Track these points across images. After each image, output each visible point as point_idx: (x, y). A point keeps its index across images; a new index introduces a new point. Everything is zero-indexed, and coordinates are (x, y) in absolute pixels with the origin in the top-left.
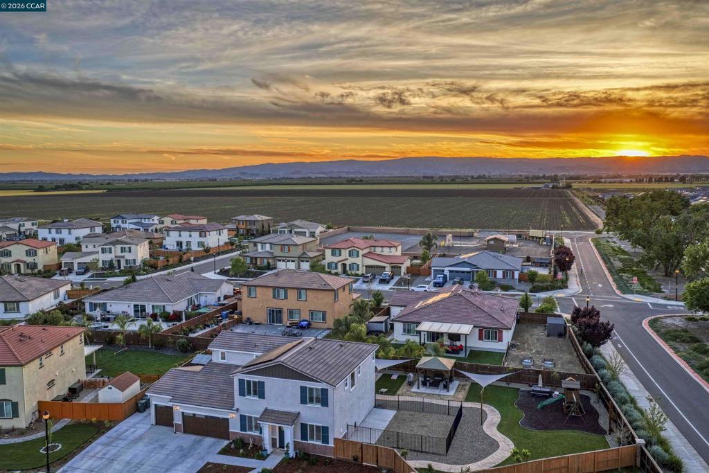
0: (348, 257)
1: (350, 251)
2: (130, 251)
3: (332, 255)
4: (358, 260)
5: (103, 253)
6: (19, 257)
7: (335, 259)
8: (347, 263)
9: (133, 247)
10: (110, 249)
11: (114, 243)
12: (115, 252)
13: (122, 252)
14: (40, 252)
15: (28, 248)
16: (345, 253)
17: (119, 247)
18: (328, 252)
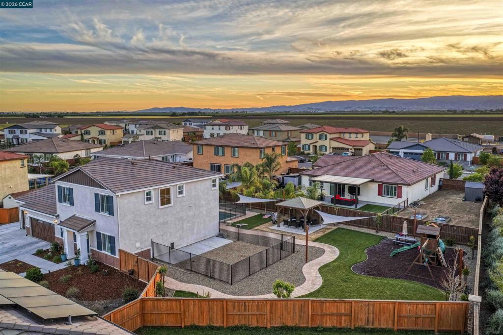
0: (318, 140)
1: (320, 135)
2: (165, 134)
3: (306, 138)
4: (326, 143)
5: (147, 134)
6: (94, 135)
7: (308, 142)
8: (318, 145)
9: (167, 131)
10: (152, 132)
11: (154, 128)
12: (155, 135)
13: (160, 134)
14: (108, 133)
15: (99, 129)
16: (316, 137)
17: (157, 131)
18: (303, 136)
